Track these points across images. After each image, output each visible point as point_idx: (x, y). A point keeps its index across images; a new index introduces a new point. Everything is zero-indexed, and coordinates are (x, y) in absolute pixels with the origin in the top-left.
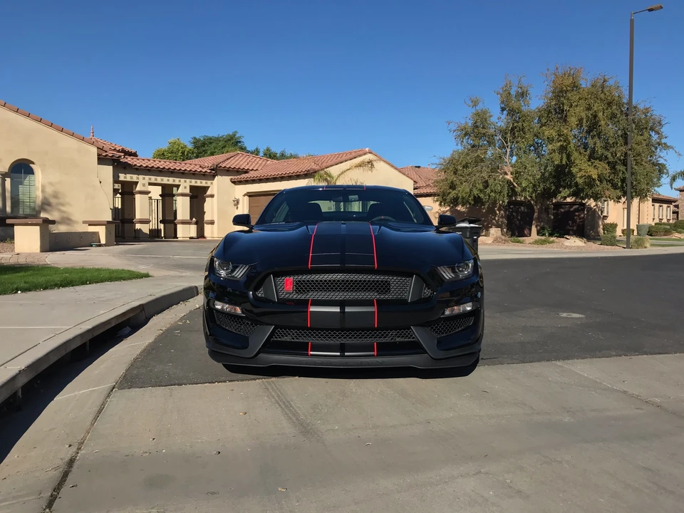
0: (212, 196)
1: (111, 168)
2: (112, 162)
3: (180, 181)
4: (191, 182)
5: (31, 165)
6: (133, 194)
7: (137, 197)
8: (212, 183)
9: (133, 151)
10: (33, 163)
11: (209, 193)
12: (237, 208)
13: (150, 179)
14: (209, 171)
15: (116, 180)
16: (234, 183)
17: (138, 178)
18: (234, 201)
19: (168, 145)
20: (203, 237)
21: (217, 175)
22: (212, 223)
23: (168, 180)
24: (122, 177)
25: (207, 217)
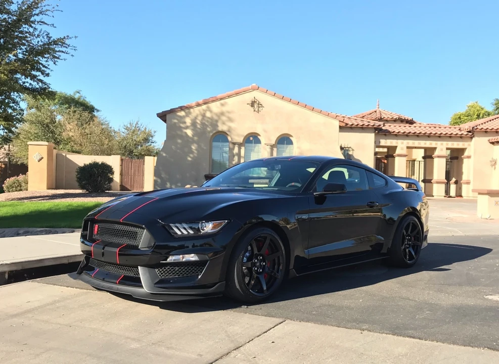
0: (469, 157)
1: (373, 134)
2: (374, 130)
3: (436, 144)
4: (447, 144)
5: (291, 138)
6: (394, 157)
7: (397, 159)
8: (469, 145)
9: (410, 118)
10: (292, 136)
11: (466, 154)
12: (495, 168)
13: (408, 143)
14: (466, 133)
15: (378, 146)
16: (493, 143)
17: (397, 143)
18: (491, 161)
19: (467, 108)
20: (461, 196)
21: (474, 136)
22: (468, 183)
23: (425, 144)
24: (383, 142)
25: (465, 177)
